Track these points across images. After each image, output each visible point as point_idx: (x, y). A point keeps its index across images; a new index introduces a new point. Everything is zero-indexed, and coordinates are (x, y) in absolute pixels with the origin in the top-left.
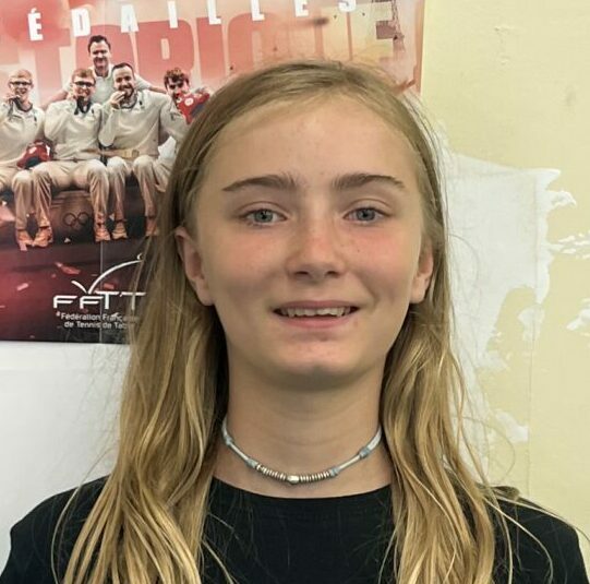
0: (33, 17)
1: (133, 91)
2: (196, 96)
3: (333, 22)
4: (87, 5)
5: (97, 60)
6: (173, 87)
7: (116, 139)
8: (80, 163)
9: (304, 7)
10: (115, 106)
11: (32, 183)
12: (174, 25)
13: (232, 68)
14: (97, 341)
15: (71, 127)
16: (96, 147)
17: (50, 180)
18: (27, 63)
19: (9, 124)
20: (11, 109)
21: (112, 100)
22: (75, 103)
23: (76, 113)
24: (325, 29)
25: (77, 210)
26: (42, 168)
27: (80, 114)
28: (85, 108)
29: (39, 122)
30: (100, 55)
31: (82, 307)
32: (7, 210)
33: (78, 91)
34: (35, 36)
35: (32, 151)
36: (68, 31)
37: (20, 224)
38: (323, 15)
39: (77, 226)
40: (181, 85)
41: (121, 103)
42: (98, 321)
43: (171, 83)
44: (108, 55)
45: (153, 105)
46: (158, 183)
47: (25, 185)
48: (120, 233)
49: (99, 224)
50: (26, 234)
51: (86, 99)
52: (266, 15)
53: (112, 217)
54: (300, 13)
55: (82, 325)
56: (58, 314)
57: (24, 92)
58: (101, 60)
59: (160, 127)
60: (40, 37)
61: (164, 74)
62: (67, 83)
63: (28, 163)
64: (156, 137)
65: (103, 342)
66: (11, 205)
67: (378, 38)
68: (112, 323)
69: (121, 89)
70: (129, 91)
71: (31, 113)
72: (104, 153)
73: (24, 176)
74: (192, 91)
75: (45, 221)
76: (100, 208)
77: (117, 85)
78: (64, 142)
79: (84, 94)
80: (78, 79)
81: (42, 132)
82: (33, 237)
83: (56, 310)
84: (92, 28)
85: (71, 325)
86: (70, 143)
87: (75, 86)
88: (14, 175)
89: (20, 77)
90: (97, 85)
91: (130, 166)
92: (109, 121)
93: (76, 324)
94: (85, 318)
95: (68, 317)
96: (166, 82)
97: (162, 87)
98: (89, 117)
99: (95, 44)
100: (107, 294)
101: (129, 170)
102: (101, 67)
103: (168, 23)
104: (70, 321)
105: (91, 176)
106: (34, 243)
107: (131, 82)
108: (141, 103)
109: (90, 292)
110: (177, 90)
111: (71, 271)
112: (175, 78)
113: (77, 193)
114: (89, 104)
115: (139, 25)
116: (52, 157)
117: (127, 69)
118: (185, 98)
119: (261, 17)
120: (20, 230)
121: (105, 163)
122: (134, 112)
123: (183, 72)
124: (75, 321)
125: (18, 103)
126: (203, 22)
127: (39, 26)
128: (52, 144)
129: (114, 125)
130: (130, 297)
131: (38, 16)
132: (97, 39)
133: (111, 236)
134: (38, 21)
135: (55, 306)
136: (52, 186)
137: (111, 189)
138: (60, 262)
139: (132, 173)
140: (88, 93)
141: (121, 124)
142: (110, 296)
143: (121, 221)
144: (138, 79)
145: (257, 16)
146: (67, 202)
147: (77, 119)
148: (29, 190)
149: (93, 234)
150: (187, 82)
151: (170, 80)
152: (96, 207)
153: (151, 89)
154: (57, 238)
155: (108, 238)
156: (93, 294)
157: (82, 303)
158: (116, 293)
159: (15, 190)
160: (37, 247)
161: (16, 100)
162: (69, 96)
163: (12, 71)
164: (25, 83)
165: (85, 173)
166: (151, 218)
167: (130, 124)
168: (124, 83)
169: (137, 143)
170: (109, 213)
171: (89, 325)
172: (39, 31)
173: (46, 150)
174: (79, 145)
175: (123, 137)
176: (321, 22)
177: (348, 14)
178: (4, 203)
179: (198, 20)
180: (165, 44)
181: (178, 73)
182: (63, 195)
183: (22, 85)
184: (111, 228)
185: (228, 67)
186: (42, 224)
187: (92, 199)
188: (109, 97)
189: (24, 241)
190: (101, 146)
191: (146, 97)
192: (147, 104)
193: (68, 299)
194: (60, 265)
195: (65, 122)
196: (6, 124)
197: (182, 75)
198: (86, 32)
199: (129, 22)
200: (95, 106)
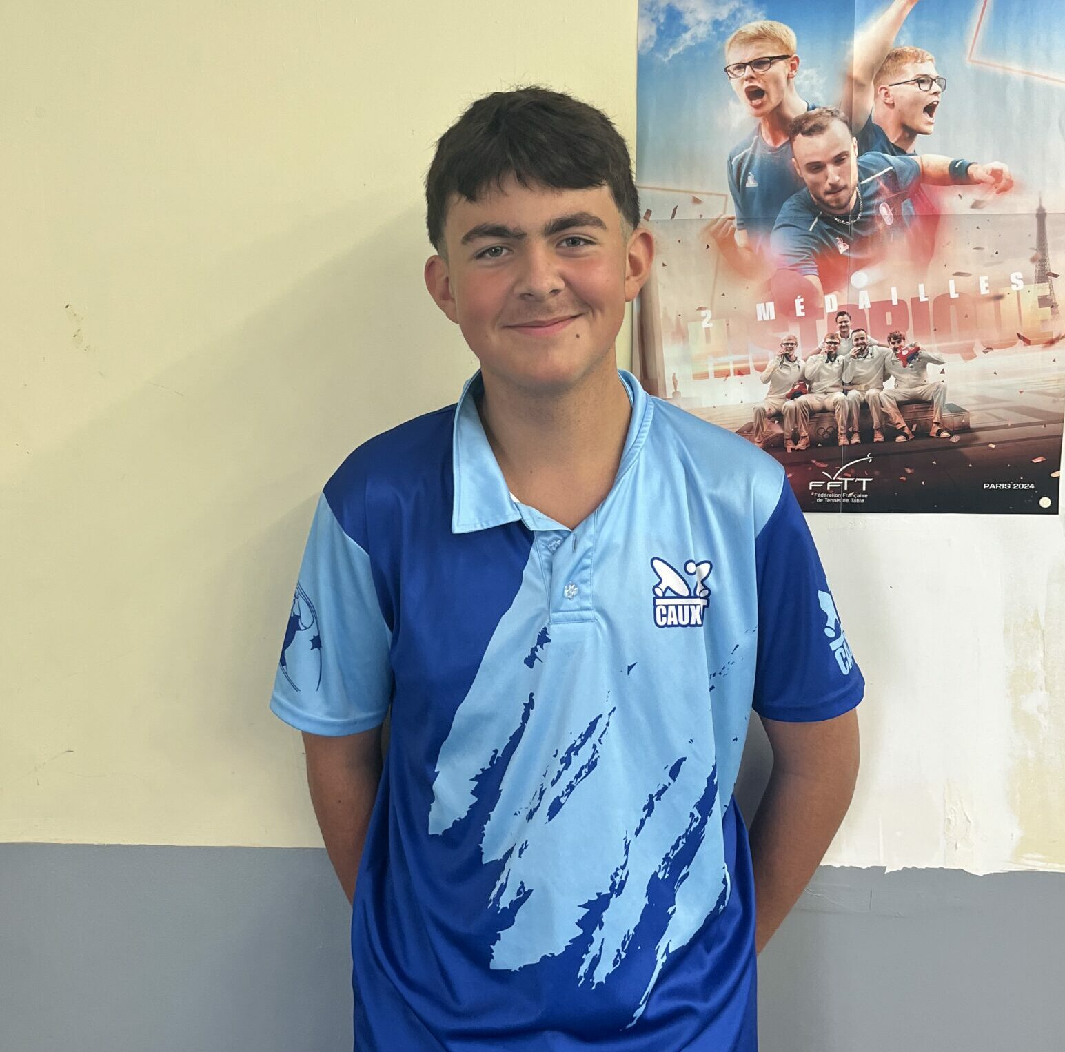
0: (798, 301)
1: (866, 347)
2: (910, 348)
3: (1007, 297)
4: (836, 292)
5: (841, 327)
6: (894, 343)
7: (854, 378)
8: (829, 394)
9: (987, 288)
10: (854, 357)
11: (796, 408)
12: (895, 302)
13: (935, 330)
14: (839, 512)
15: (823, 371)
16: (840, 384)
17: (808, 406)
18: (794, 331)
19: (781, 371)
20: (783, 361)
21: (851, 353)
22: (826, 355)
23: (827, 362)
24: (1001, 302)
25: (826, 425)
26: (803, 398)
27: (830, 363)
28: (833, 359)
29: (801, 368)
30: (844, 324)
31: (828, 489)
32: (778, 426)
33: (829, 348)
34: (799, 313)
35: (796, 388)
36: (822, 309)
37: (787, 435)
38: (1001, 292)
39: (826, 435)
40: (899, 342)
41: (858, 354)
42: (839, 498)
43: (893, 341)
44: (848, 324)
45: (880, 355)
46: (882, 407)
47: (791, 410)
48: (855, 440)
49: (842, 434)
50: (791, 441)
51: (833, 353)
52: (961, 294)
53: (850, 429)
54: (984, 292)
55: (829, 500)
56: (813, 494)
57: (792, 349)
58: (844, 327)
59: (884, 369)
60: (803, 314)
61: (888, 335)
62: (821, 342)
63: (793, 396)
64: (881, 376)
65: (842, 512)
66: (781, 423)
67: (1040, 307)
68: (850, 499)
69: (857, 345)
70: (863, 347)
71: (796, 363)
72: (845, 387)
73: (790, 404)
74: (907, 345)
75: (804, 433)
76: (842, 424)
77: (855, 343)
78: (819, 381)
79: (833, 350)
80: (829, 340)
81: (803, 375)
82: (796, 444)
83: (811, 491)
84: (839, 307)
85: (821, 500)
86: (823, 381)
87: (826, 345)
88: (784, 403)
89: (789, 340)
90: (841, 344)
91: (864, 395)
92: (849, 366)
93: (824, 500)
94: (830, 496)
95: (819, 495)
96: (889, 340)
97: (887, 344)
98: (836, 364)
99: (840, 317)
100: (846, 480)
101: (863, 399)
102: (845, 332)
103: (891, 301)
104: (821, 498)
105: (836, 403)
106: (797, 447)
107: (865, 341)
108: (871, 354)
109: (834, 479)
110: (897, 345)
111: (822, 465)
112: (895, 338)
113: (827, 414)
114: (836, 356)
115: (871, 303)
116: (810, 391)
117: (862, 332)
118: (902, 351)
119: (957, 296)
120: (787, 439)
121: (846, 394)
122: (866, 360)
123: (901, 333)
124: (823, 498)
125: (787, 357)
126: (915, 300)
127: (803, 307)
128: (810, 383)
129: (853, 369)
130: (862, 482)
131: (802, 300)
132: (842, 314)
133: (850, 442)
134: (802, 304)
135: (810, 488)
136: (810, 410)
137: (850, 411)
138: (814, 459)
139: (865, 400)
140: (835, 348)
141: (858, 369)
142: (848, 481)
143: (855, 432)
144: (870, 339)
145: (953, 295)
146: (820, 419)
147: (827, 366)
148: (794, 413)
149: (837, 441)
150: (904, 339)
151: (892, 339)
152: (839, 423)
153: (878, 345)
154: (812, 443)
155: (847, 443)
156: (836, 480)
157: (829, 486)
158: (852, 479)
159: (784, 413)
160: (798, 450)
161: (786, 355)
162: (822, 351)
163: (784, 337)
164: (792, 344)
165: (832, 401)
166: (877, 429)
167: (864, 368)
168: (860, 341)
169: (868, 381)
170: (849, 427)
171: (833, 500)
172: (802, 310)
173: (806, 387)
174: (828, 383)
175: (858, 377)
176: (999, 297)
177: (1018, 292)
178: (777, 422)
179: (912, 299)
180: (889, 315)
181: (897, 334)
182: (817, 416)
183: (790, 345)
184: (849, 436)
185: (932, 329)
186: (803, 435)
187: (836, 418)
188: (849, 351)
189: (790, 446)
190: (843, 383)
191: (875, 350)
192: (876, 354)
193: (819, 484)
194: (814, 462)
195: (820, 368)
196: (778, 371)
197: (900, 335)
198: (835, 309)
199: (864, 302)
200: (840, 357)
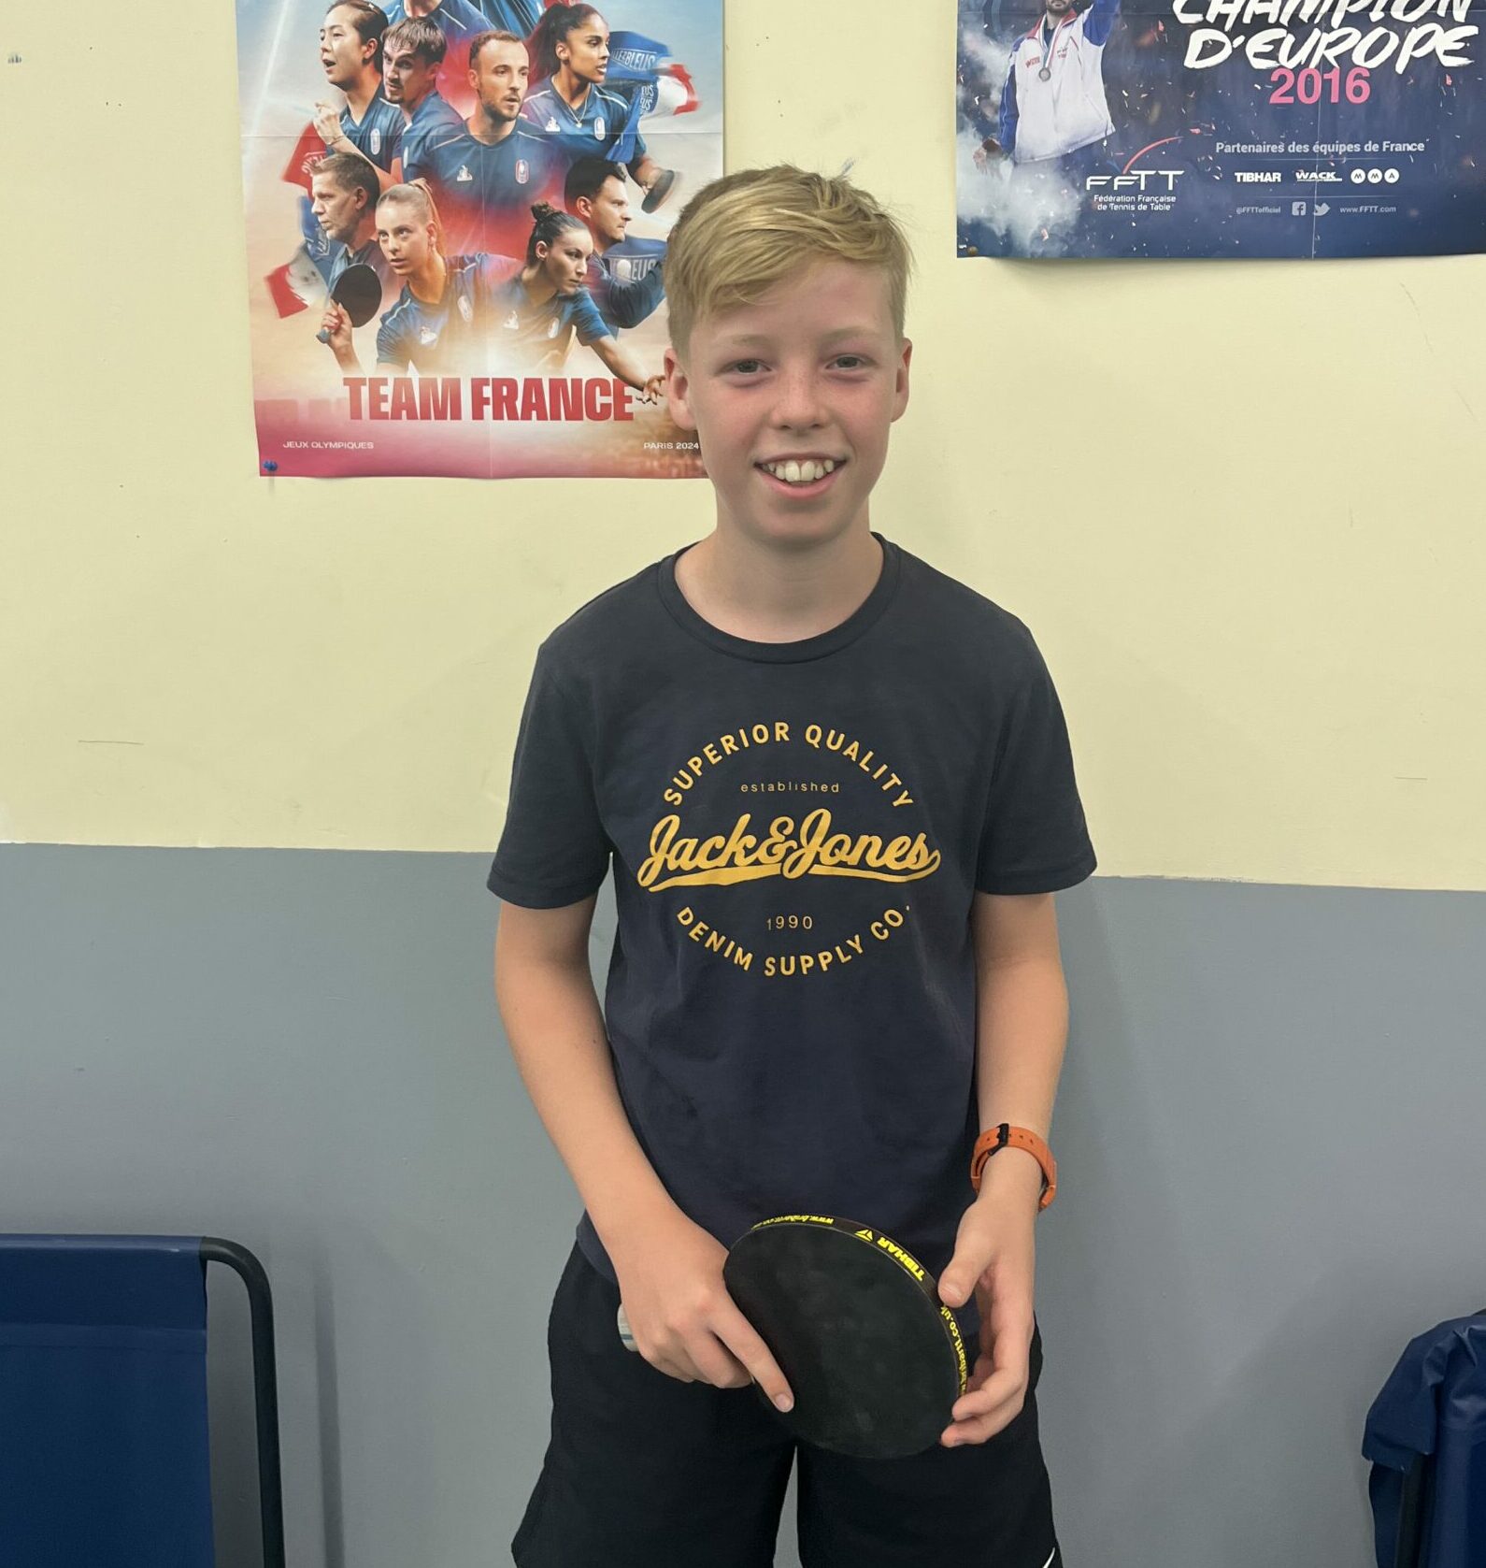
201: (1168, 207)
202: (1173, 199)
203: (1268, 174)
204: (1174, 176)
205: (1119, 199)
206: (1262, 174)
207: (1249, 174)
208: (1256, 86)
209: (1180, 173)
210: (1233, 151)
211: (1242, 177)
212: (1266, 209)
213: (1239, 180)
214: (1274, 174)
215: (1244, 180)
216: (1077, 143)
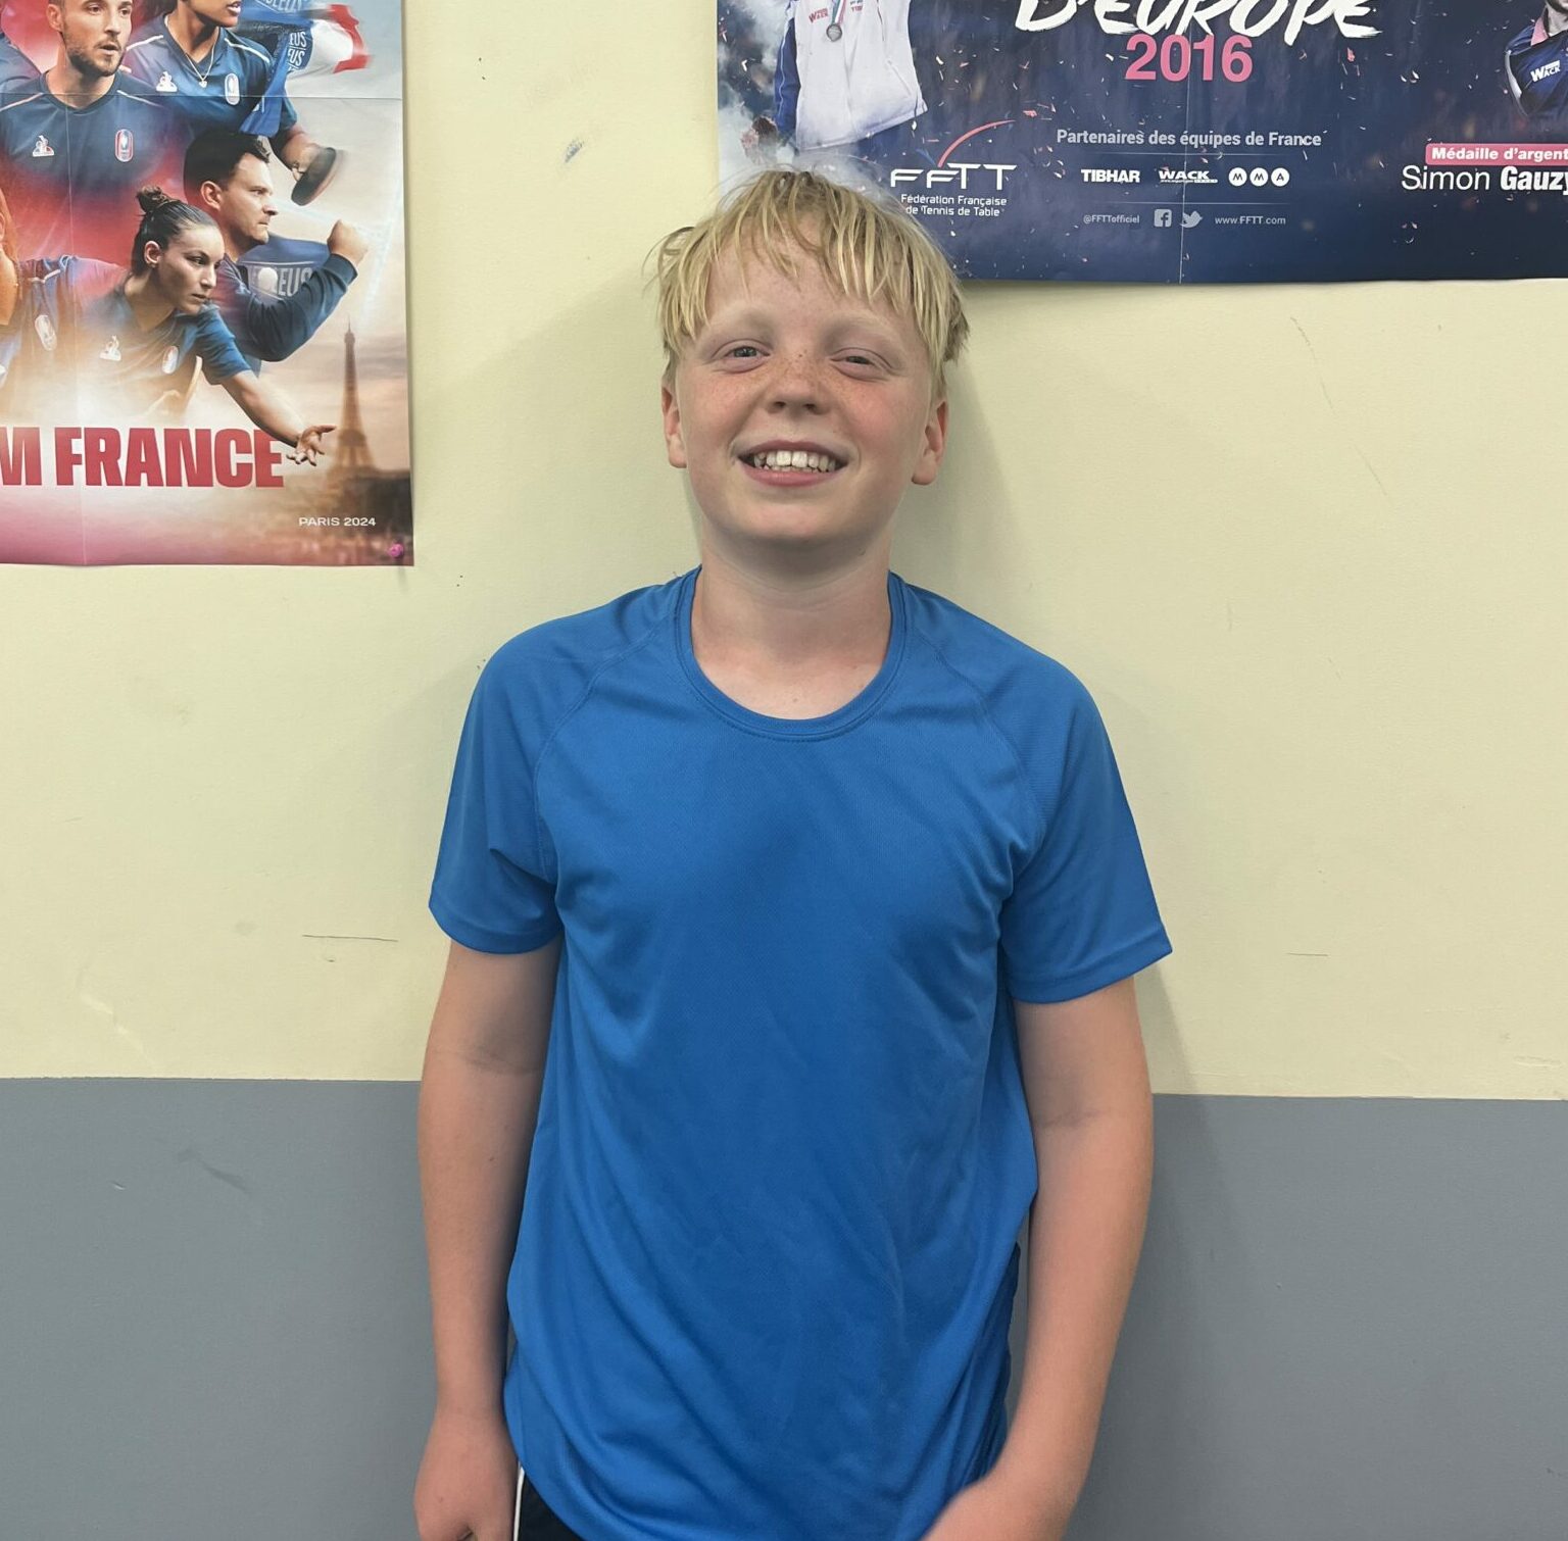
201: (996, 213)
202: (1004, 202)
203: (1124, 172)
204: (1004, 171)
205: (933, 201)
206: (1116, 172)
207: (1099, 171)
208: (1108, 56)
209: (1012, 167)
210: (1079, 141)
211: (1090, 175)
212: (1120, 218)
213: (1086, 179)
214: (1132, 172)
215: (1093, 180)
216: (877, 124)
